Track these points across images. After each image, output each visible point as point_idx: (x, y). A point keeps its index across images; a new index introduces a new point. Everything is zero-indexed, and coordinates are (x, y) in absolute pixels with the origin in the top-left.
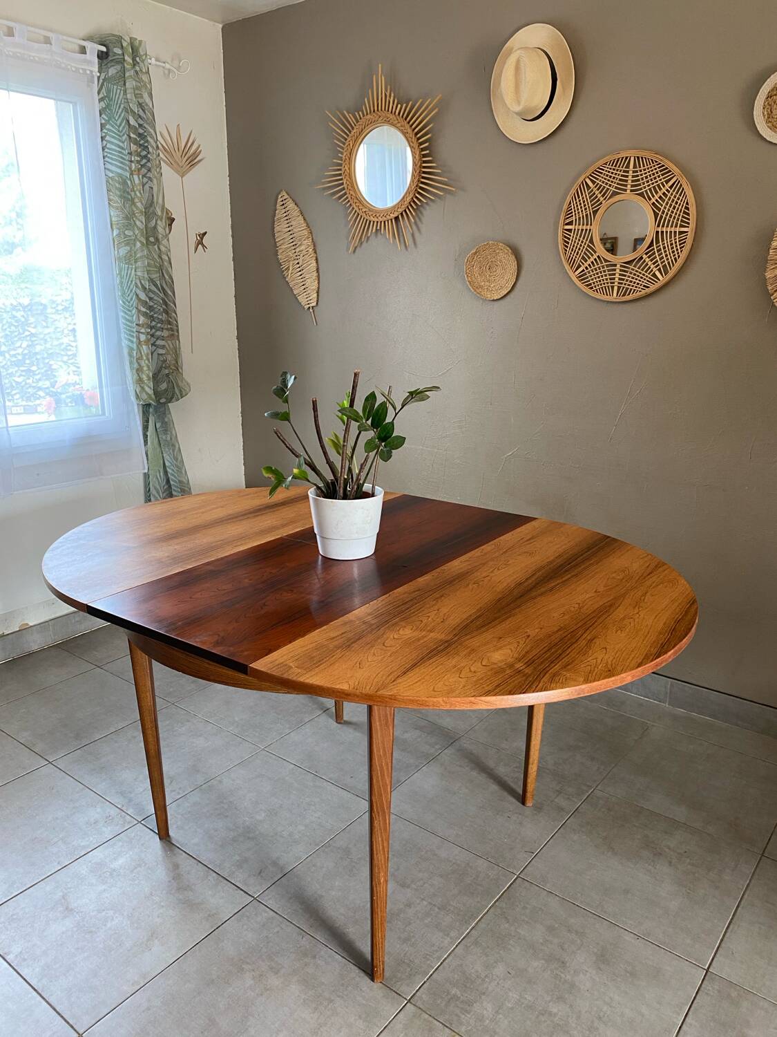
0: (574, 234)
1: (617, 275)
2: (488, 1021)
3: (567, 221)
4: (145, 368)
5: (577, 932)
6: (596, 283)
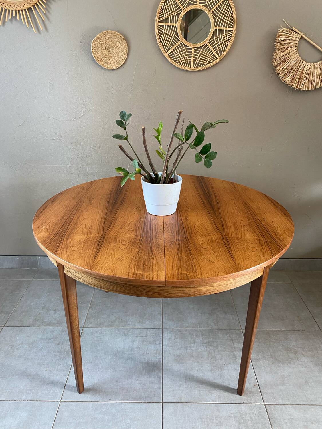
0: (165, 28)
1: (193, 55)
3: (161, 20)
5: (315, 421)
6: (180, 60)
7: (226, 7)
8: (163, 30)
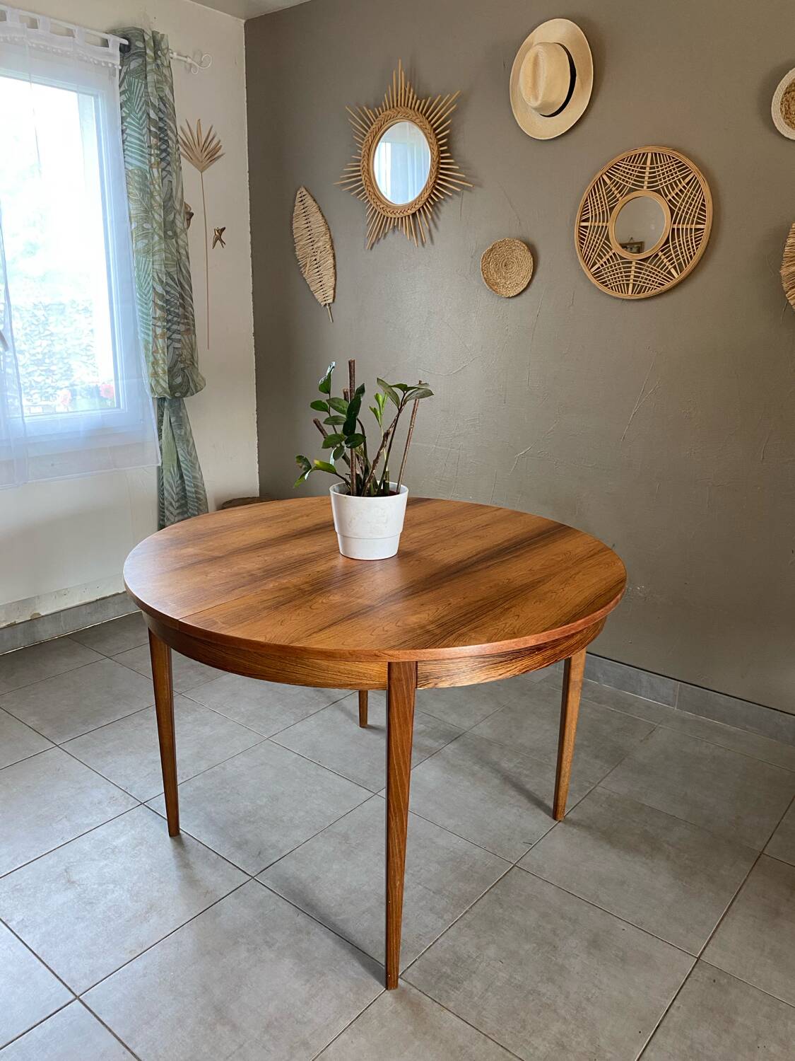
0: (590, 230)
1: (633, 273)
2: (476, 998)
3: (584, 218)
4: (161, 362)
5: (570, 919)
6: (611, 281)
7: (693, 190)
8: (586, 232)
